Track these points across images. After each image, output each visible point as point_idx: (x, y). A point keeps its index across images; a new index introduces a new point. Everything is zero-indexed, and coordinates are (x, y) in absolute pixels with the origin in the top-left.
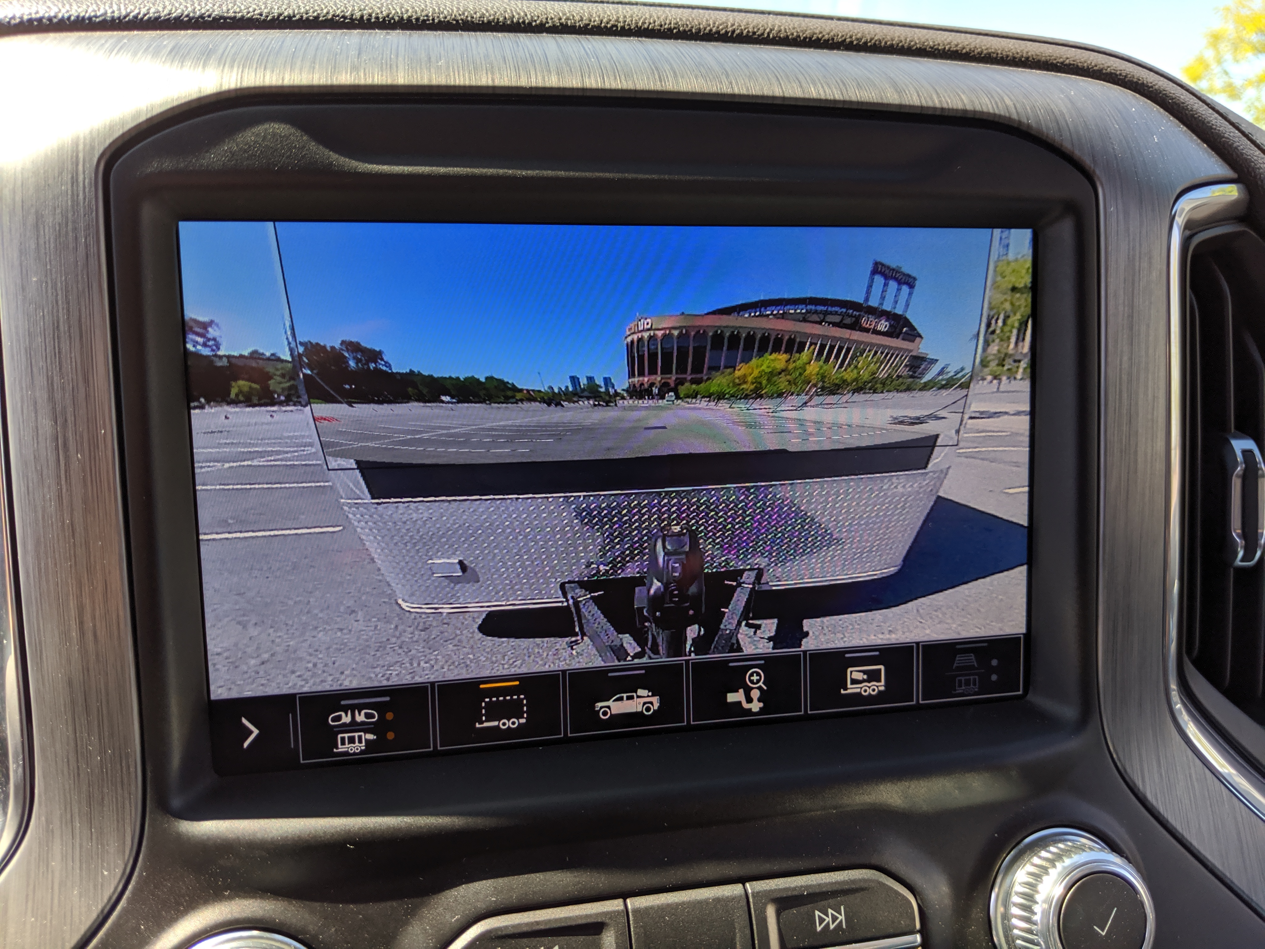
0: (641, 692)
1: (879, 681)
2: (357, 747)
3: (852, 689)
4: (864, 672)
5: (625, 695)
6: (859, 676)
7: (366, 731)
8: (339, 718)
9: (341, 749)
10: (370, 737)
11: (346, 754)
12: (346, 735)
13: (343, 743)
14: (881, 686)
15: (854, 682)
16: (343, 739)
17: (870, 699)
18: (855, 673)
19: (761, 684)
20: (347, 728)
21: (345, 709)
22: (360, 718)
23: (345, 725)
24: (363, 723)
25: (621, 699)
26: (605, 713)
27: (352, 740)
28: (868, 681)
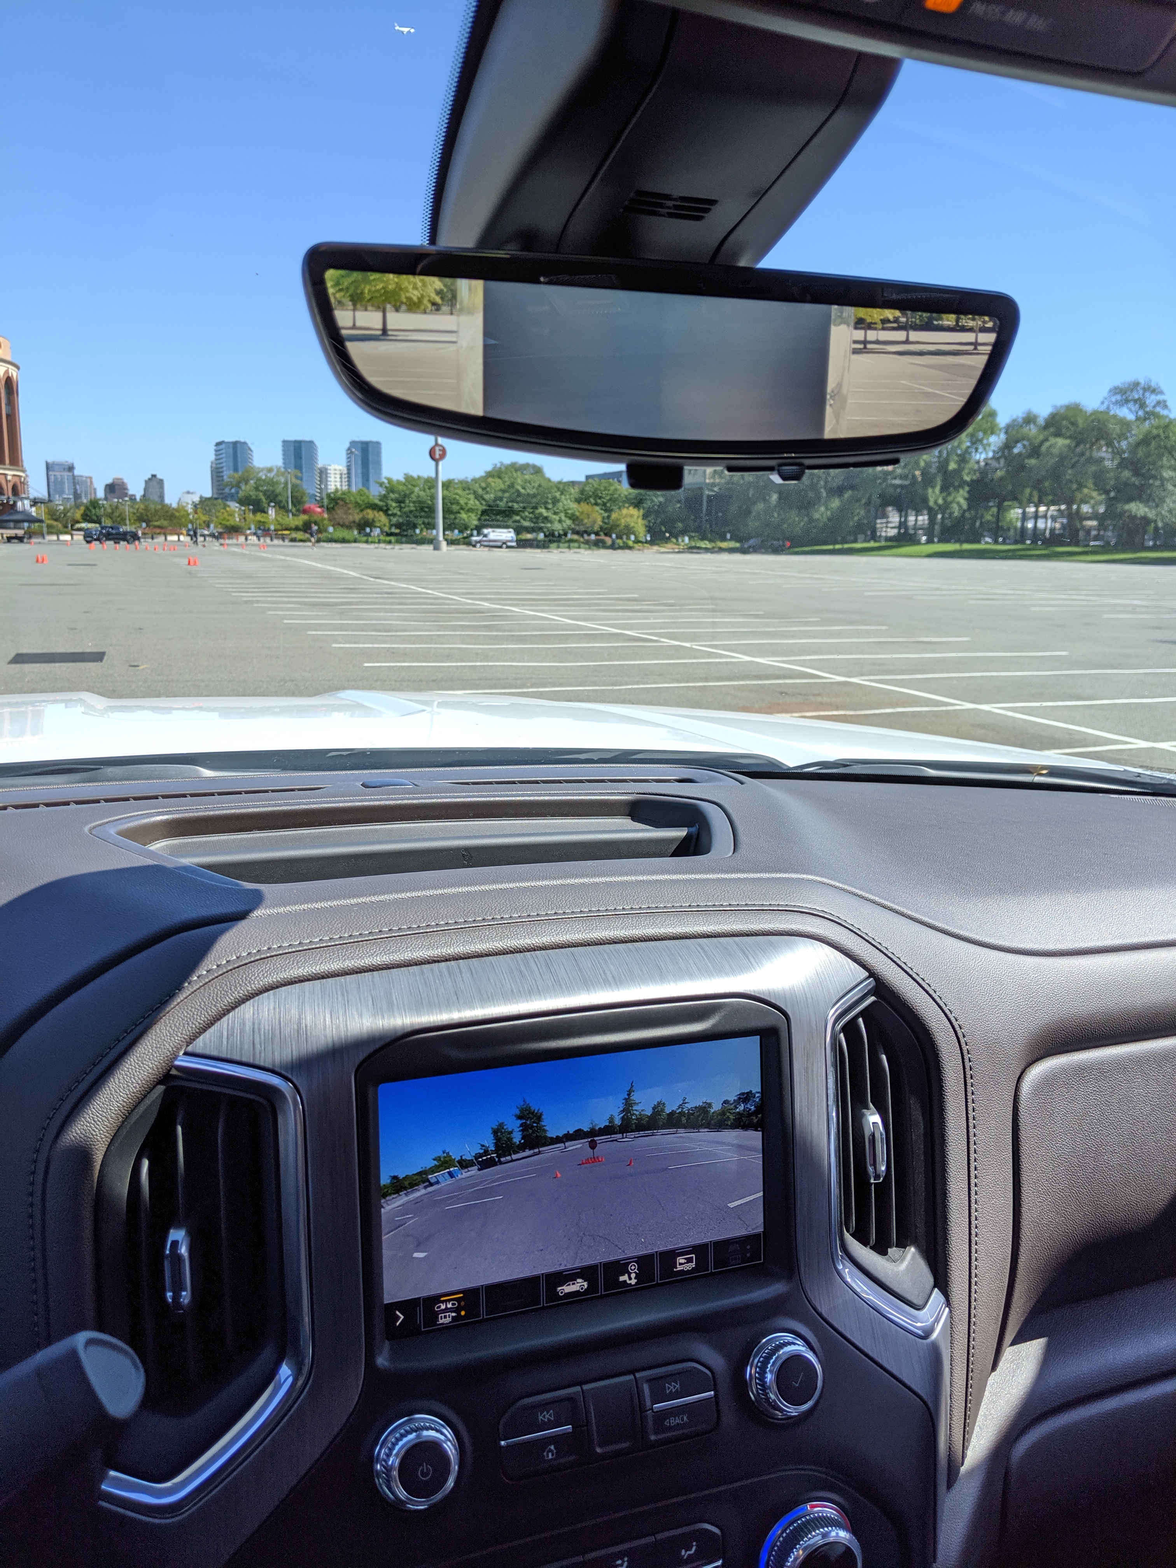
0: (579, 1280)
1: (692, 1262)
2: (448, 1320)
3: (679, 1268)
4: (685, 1259)
5: (571, 1283)
6: (683, 1261)
7: (452, 1312)
8: (439, 1307)
9: (441, 1321)
10: (454, 1314)
11: (442, 1324)
12: (443, 1315)
13: (441, 1319)
14: (693, 1265)
15: (680, 1264)
16: (441, 1317)
17: (688, 1272)
18: (681, 1260)
19: (636, 1270)
20: (444, 1311)
21: (442, 1302)
22: (449, 1306)
23: (442, 1310)
24: (451, 1308)
25: (569, 1285)
26: (562, 1293)
27: (445, 1317)
28: (687, 1263)
